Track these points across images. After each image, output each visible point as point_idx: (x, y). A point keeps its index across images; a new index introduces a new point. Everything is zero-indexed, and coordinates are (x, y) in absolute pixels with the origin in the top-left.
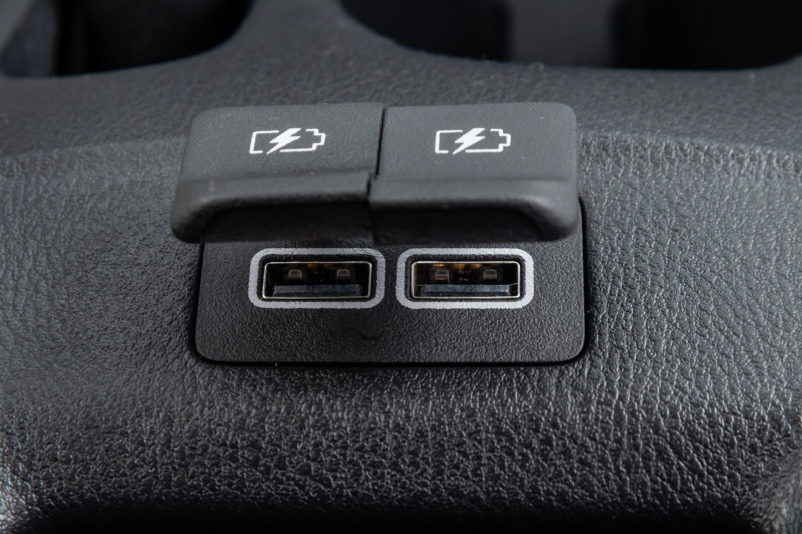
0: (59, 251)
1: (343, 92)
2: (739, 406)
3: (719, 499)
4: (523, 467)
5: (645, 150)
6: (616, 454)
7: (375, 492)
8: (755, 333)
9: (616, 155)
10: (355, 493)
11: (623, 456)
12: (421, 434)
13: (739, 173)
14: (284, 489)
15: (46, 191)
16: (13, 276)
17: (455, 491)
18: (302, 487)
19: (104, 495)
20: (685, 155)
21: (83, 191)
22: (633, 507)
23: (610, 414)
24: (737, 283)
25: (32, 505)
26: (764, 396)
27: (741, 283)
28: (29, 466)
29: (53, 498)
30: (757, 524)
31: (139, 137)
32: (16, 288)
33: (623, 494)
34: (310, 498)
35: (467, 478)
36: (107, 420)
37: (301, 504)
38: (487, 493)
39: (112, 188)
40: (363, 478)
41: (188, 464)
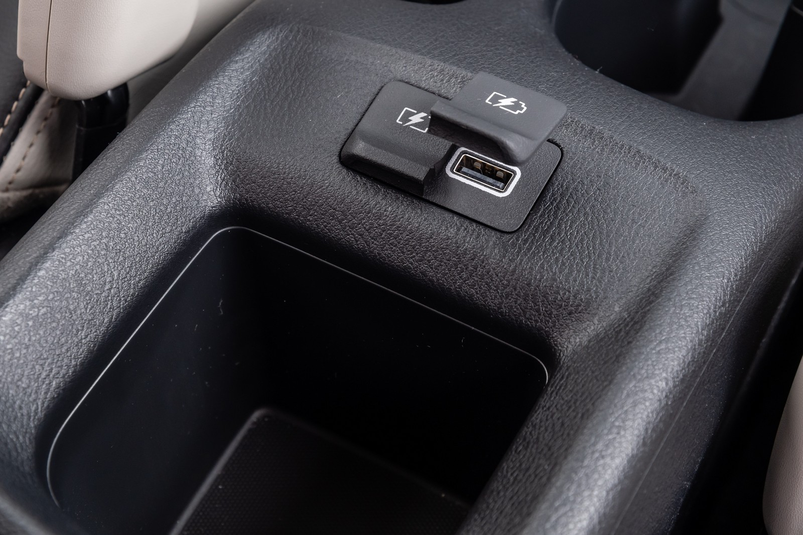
0: (306, 83)
1: (484, 53)
2: (573, 289)
3: (543, 329)
4: (459, 274)
5: (610, 142)
6: (505, 287)
7: (388, 257)
8: (604, 257)
9: (594, 139)
10: (379, 254)
11: (507, 290)
12: (420, 239)
13: (651, 173)
14: (348, 238)
15: (317, 50)
16: (280, 86)
17: (424, 273)
18: (357, 241)
19: (269, 208)
20: (629, 153)
21: (333, 57)
22: (502, 316)
23: (510, 266)
24: (612, 228)
25: (236, 199)
26: (589, 290)
27: (613, 228)
28: (242, 181)
29: (246, 200)
30: (555, 349)
31: (374, 39)
32: (278, 93)
33: (500, 308)
34: (359, 247)
35: (432, 268)
36: (284, 173)
37: (353, 248)
38: (438, 280)
39: (347, 61)
40: (385, 248)
41: (311, 209)
